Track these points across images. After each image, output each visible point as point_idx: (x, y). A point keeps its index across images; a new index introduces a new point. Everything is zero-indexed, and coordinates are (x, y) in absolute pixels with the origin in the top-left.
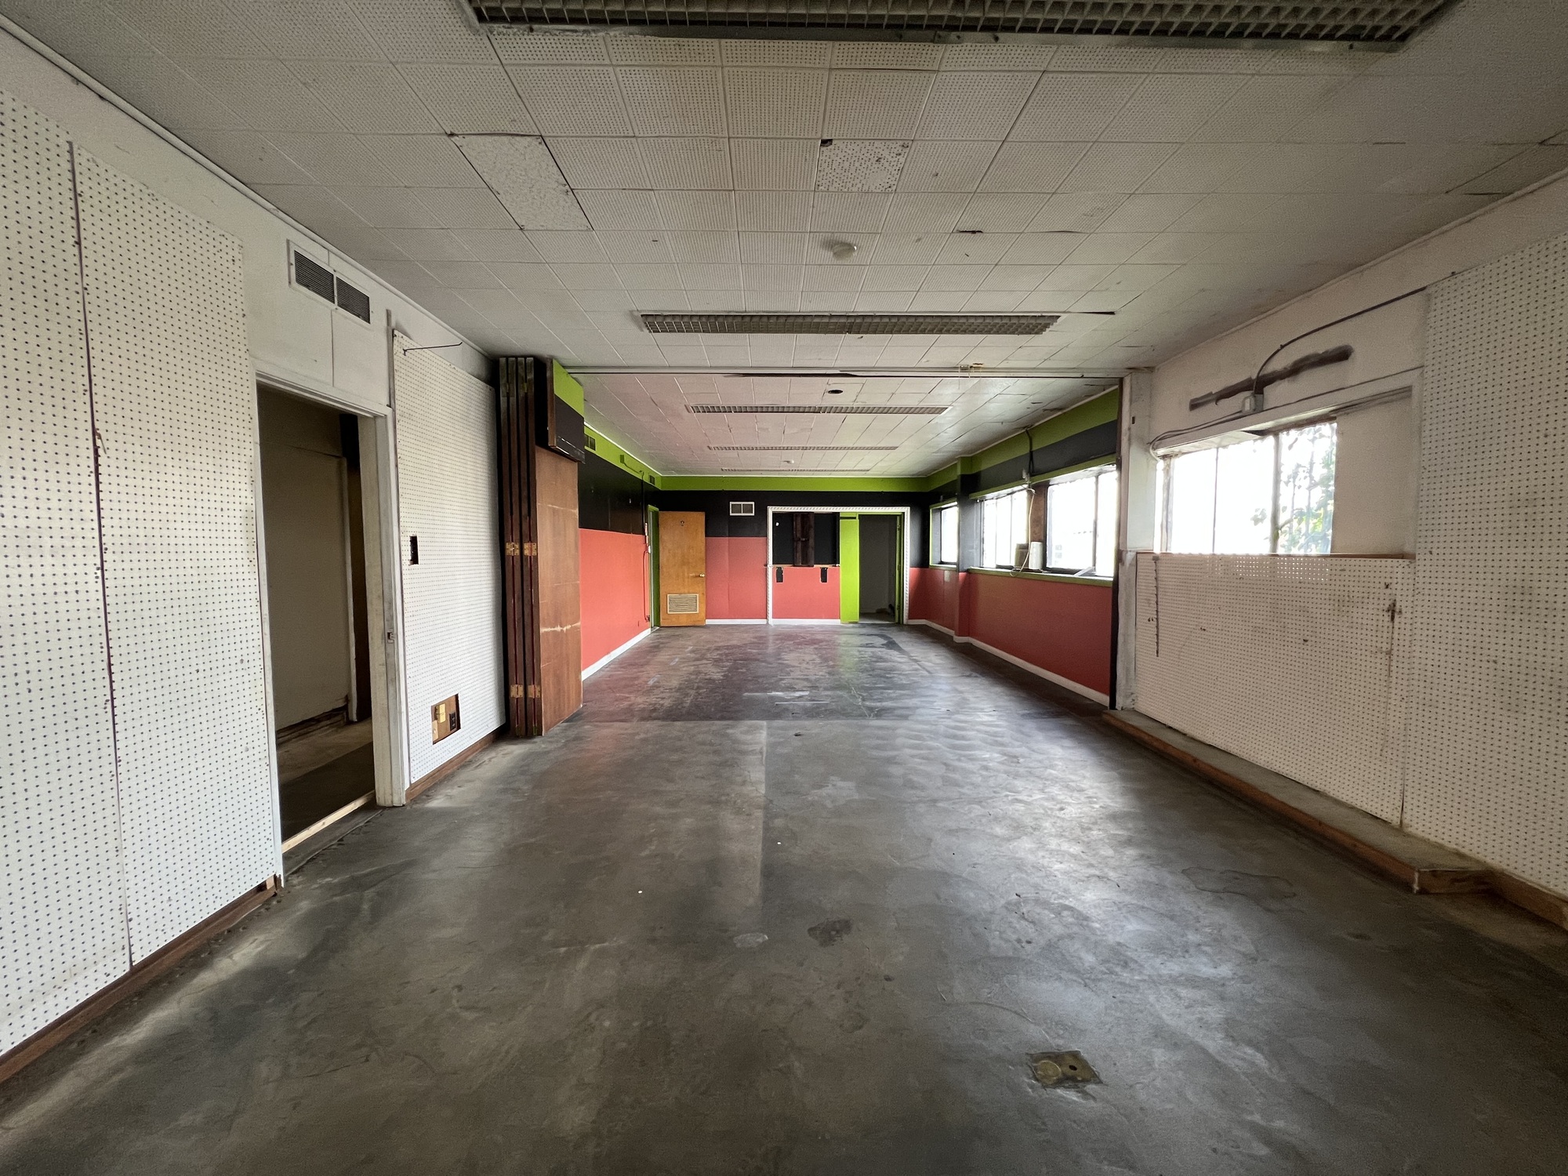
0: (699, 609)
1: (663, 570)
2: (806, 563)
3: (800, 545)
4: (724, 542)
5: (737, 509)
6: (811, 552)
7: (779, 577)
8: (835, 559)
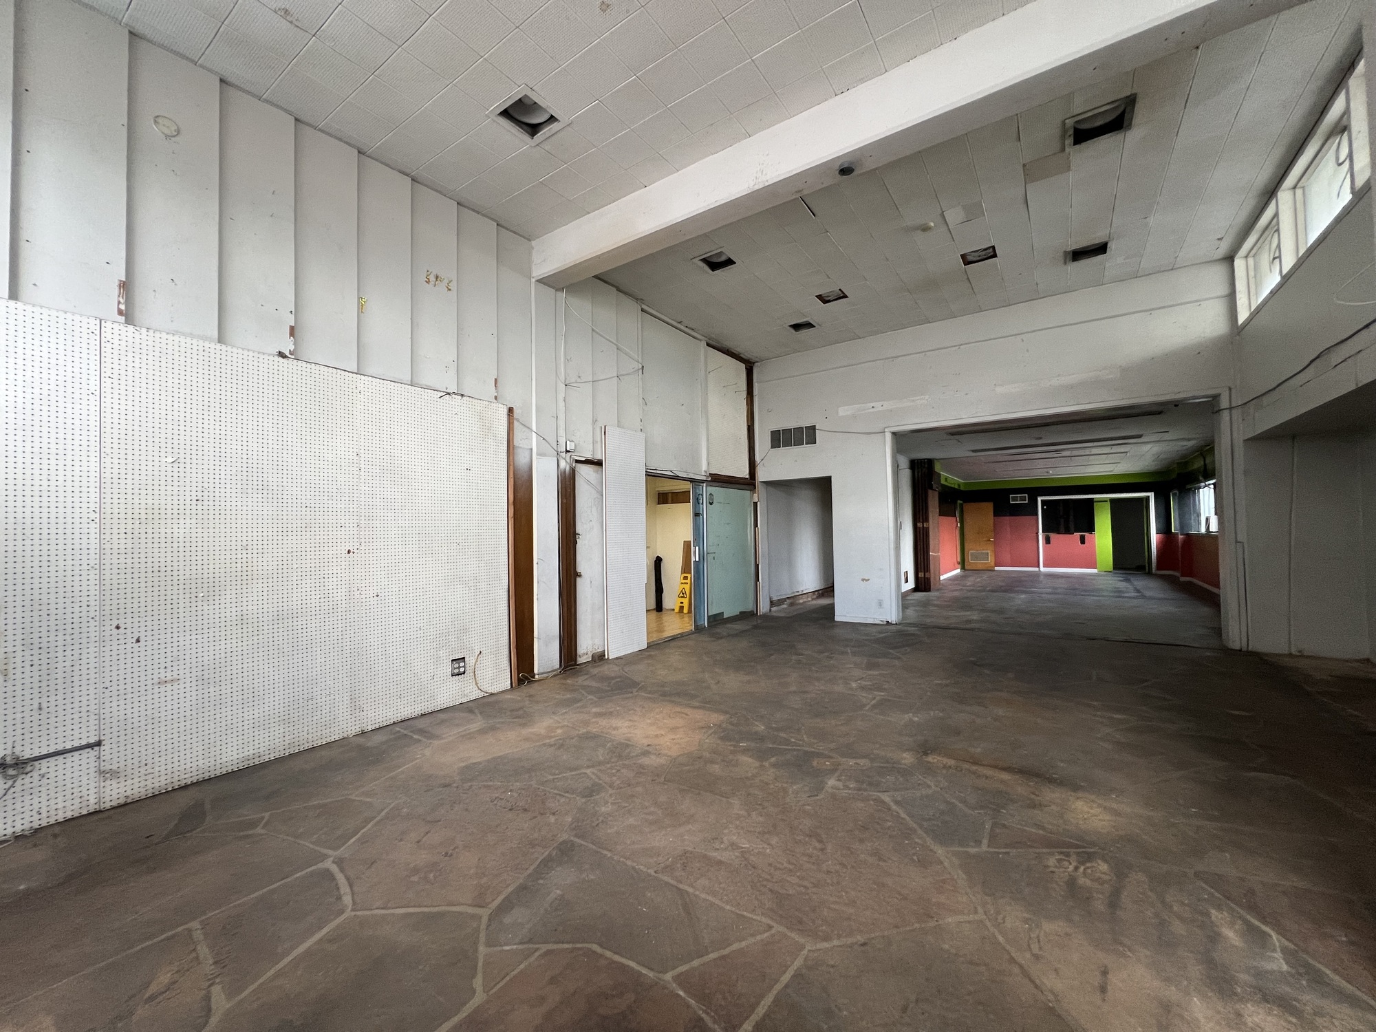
0: (991, 560)
1: (966, 537)
2: (1068, 531)
3: (1062, 521)
4: (1007, 519)
5: (1015, 499)
6: (1072, 526)
7: (1048, 541)
8: (1091, 529)
